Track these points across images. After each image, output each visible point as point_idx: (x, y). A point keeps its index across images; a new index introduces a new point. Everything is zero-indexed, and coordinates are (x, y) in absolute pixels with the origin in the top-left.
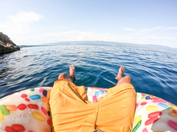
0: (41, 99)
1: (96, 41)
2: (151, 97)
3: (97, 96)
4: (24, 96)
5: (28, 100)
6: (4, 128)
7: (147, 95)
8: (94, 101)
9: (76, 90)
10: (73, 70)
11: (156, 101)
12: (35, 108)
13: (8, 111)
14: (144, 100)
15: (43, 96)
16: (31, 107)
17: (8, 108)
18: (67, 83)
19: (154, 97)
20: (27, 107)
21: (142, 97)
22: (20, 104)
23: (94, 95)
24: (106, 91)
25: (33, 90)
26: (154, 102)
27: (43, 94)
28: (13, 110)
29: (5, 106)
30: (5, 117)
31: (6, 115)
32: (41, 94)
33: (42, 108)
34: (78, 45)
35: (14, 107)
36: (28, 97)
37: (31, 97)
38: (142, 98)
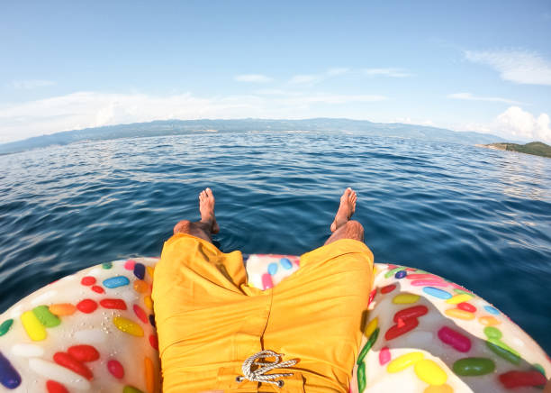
0: (132, 284)
1: (154, 123)
2: (408, 273)
3: (272, 273)
4: (89, 281)
5: (99, 290)
6: (51, 356)
7: (401, 268)
8: (265, 286)
9: (221, 260)
10: (210, 205)
11: (418, 281)
12: (117, 308)
13: (57, 317)
14: (391, 280)
15: (136, 278)
16: (109, 305)
17: (56, 311)
18: (197, 244)
19: (419, 272)
20: (100, 306)
21: (389, 273)
22: (82, 299)
23: (265, 270)
24: (298, 262)
25: (110, 267)
26: (413, 283)
27: (136, 273)
28: (68, 314)
29: (47, 307)
30: (50, 331)
31: (51, 327)
32: (130, 274)
33: (136, 308)
34: (97, 140)
35: (68, 308)
36: (99, 284)
37: (104, 282)
38: (386, 276)
